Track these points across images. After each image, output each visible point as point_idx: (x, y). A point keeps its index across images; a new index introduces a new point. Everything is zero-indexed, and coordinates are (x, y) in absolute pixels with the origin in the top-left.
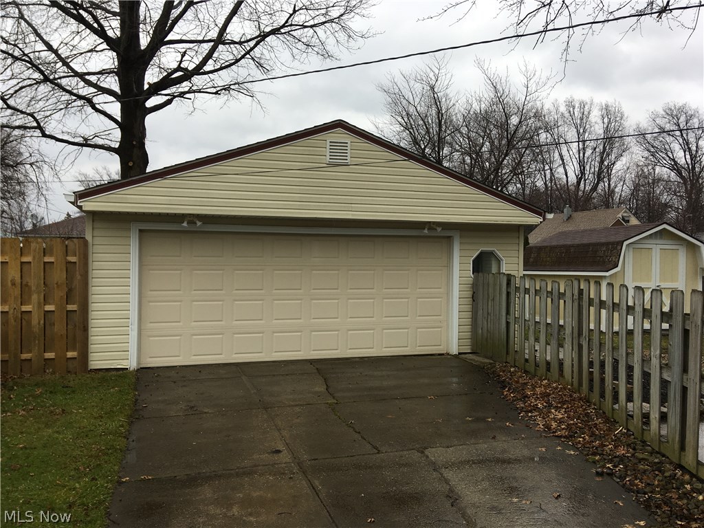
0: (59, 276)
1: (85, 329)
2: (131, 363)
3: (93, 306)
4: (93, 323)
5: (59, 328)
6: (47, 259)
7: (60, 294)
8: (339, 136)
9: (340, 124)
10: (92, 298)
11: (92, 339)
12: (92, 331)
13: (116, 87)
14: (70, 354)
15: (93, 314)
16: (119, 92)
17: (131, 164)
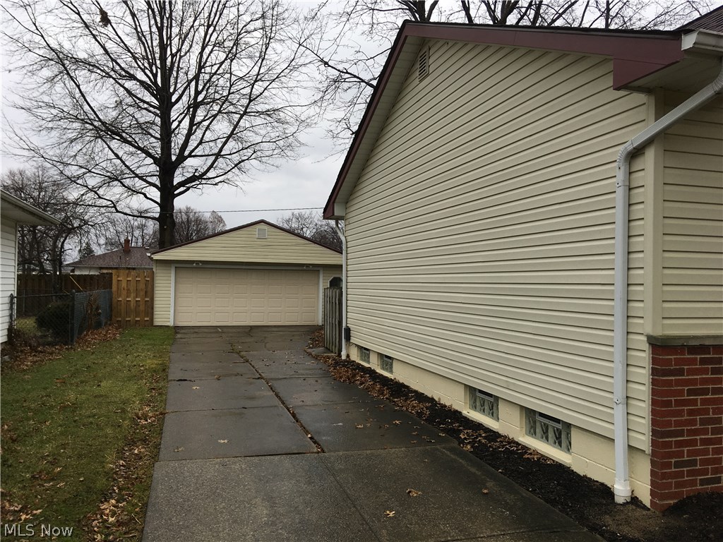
0: (142, 286)
1: (152, 308)
2: (171, 324)
3: (155, 299)
4: (155, 306)
5: (142, 308)
6: (137, 279)
7: (142, 293)
8: (263, 226)
9: (262, 221)
10: (155, 295)
11: (155, 313)
12: (155, 309)
13: (158, 183)
14: (146, 319)
15: (155, 302)
16: (159, 185)
17: (165, 227)
